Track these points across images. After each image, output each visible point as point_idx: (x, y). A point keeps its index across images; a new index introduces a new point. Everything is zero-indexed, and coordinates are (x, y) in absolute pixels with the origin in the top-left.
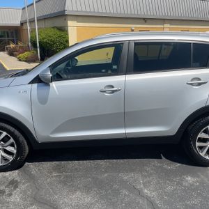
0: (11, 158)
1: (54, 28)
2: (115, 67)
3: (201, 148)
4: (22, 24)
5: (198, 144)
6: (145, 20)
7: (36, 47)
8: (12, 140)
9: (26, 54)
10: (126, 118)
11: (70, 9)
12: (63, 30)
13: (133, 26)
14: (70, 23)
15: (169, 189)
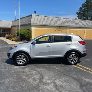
0: (24, 62)
1: (26, 29)
2: (50, 41)
3: (70, 60)
4: (12, 27)
5: (69, 59)
6: (60, 27)
7: (19, 36)
8: (25, 58)
9: (15, 38)
10: (52, 53)
11: (33, 23)
12: (30, 30)
13: (55, 29)
14: (32, 28)
15: (62, 68)
